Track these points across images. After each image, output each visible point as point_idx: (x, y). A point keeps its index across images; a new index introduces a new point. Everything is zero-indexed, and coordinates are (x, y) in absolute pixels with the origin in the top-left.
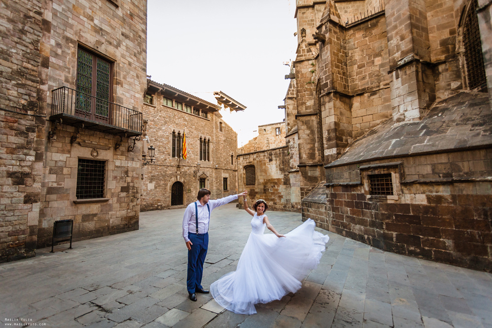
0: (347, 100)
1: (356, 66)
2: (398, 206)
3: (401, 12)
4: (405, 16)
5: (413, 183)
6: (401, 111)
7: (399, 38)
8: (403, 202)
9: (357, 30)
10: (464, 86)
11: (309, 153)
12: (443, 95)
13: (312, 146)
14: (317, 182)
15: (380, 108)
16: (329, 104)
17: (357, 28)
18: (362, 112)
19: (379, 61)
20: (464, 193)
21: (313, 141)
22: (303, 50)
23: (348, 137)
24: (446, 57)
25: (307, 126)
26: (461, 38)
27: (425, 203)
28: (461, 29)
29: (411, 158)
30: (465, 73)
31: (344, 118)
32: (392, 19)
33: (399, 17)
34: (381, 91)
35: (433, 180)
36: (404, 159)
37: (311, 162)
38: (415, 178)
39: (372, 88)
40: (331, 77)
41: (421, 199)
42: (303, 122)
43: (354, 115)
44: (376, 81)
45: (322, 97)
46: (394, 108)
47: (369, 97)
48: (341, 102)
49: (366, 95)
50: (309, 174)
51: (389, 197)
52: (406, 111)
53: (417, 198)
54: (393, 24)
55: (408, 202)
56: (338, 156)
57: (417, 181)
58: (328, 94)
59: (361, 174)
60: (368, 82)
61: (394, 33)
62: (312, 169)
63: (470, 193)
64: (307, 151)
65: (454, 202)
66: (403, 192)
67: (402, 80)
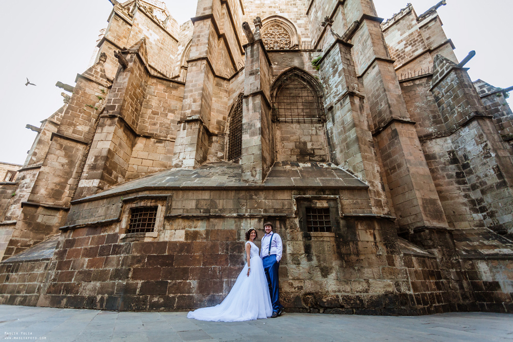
0: (132, 137)
1: (150, 111)
2: (155, 245)
3: (198, 83)
4: (199, 87)
5: (176, 217)
6: (181, 158)
7: (192, 100)
8: (161, 240)
9: (160, 82)
10: (225, 157)
11: (52, 189)
12: (212, 159)
13: (62, 180)
14: (48, 234)
15: (162, 156)
16: (110, 127)
17: (160, 80)
18: (144, 154)
19: (171, 116)
20: (216, 228)
21: (68, 174)
22: (96, 71)
23: (120, 175)
24: (218, 133)
25: (65, 153)
26: (229, 124)
27: (182, 239)
28: (229, 118)
29: (181, 192)
30: (227, 148)
31: (122, 152)
32: (191, 84)
33: (195, 85)
34: (167, 142)
35: (195, 215)
36: (174, 192)
37: (50, 203)
38: (180, 212)
39: (160, 136)
40: (122, 103)
41: (178, 236)
42: (61, 146)
43: (134, 154)
44: (164, 132)
45: (102, 117)
46: (175, 154)
47: (155, 143)
48: (124, 134)
49: (152, 140)
50: (39, 220)
51: (148, 234)
52: (184, 159)
53: (176, 234)
54: (190, 88)
55: (167, 240)
56: (98, 190)
57: (180, 215)
58: (112, 117)
59: (122, 207)
60: (157, 130)
61: (189, 94)
62: (49, 212)
63: (220, 228)
64: (51, 186)
65: (207, 238)
66: (164, 228)
67: (187, 132)
